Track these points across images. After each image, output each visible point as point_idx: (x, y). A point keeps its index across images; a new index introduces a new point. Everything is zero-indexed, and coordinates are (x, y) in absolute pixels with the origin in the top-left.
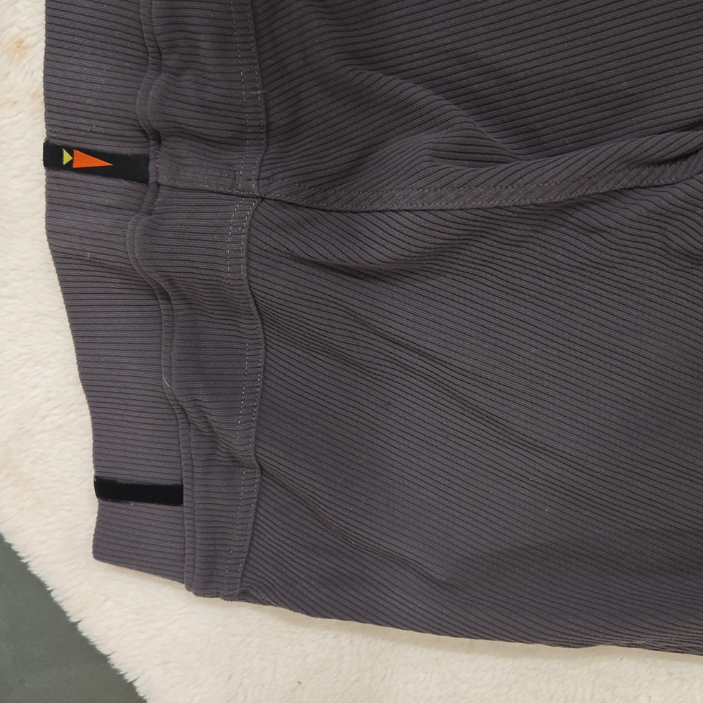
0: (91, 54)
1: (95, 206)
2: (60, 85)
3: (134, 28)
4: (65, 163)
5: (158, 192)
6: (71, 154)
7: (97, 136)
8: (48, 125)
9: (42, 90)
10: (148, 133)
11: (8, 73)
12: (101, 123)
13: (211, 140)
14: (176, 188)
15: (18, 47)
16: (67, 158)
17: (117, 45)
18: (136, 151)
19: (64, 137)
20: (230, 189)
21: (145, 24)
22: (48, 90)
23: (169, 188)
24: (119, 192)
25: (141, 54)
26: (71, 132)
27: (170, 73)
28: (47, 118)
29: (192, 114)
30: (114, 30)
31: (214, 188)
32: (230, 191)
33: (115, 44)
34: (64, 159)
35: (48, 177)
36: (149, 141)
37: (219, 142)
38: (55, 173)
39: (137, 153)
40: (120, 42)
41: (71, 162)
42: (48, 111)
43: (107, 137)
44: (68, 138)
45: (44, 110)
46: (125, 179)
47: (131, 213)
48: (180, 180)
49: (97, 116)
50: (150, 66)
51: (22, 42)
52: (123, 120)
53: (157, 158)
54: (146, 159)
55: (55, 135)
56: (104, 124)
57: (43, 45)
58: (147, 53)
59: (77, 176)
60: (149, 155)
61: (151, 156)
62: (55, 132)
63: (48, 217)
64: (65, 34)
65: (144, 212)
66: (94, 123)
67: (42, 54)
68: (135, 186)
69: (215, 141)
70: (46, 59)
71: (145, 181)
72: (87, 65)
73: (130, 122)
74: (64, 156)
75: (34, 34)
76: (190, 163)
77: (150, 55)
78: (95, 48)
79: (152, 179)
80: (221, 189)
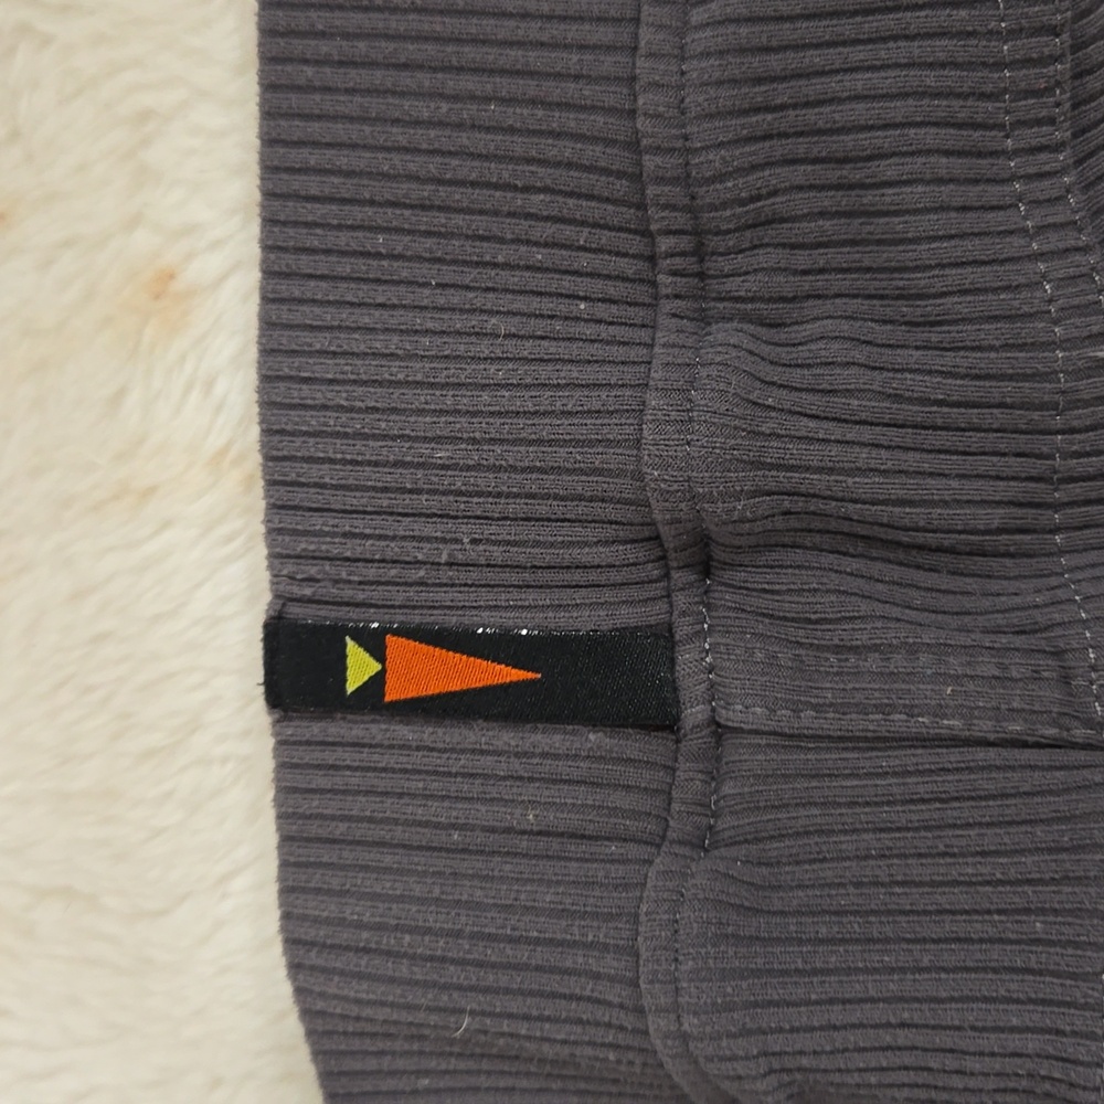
0: (439, 285)
1: (480, 838)
2: (325, 407)
3: (606, 172)
4: (351, 686)
5: (718, 759)
6: (378, 652)
7: (474, 575)
8: (277, 558)
9: (255, 432)
10: (670, 544)
11: (120, 395)
12: (491, 530)
13: (920, 548)
14: (800, 737)
15: (157, 297)
16: (359, 667)
17: (536, 244)
18: (627, 617)
19: (348, 593)
20: (1054, 723)
21: (657, 150)
22: (281, 432)
23: (772, 740)
24: (576, 774)
25: (627, 266)
26: (371, 572)
27: (745, 318)
28: (274, 533)
29: (863, 456)
30: (526, 189)
31: (984, 727)
32: (1052, 732)
33: (528, 242)
34: (350, 673)
35: (282, 744)
36: (667, 576)
37: (952, 551)
38: (316, 729)
39: (632, 622)
40: (550, 230)
41: (377, 683)
42: (276, 508)
43: (513, 577)
44: (361, 596)
45: (262, 504)
46: (594, 723)
47: (633, 850)
48: (815, 707)
49: (477, 505)
50: (667, 306)
51: (172, 276)
52: (581, 509)
53: (701, 635)
54: (664, 639)
55: (308, 591)
56: (504, 531)
57: (251, 278)
58: (652, 259)
59: (404, 732)
60: (670, 628)
61: (682, 629)
62: (311, 580)
63: (288, 891)
64: (339, 227)
65: (681, 843)
66: (465, 531)
67: (252, 306)
68: (633, 744)
69: (940, 549)
70: (268, 325)
71: (666, 722)
72: (430, 325)
73: (610, 511)
74: (350, 662)
75: (215, 245)
76: (862, 638)
77: (665, 263)
78: (454, 262)
79: (694, 713)
80: (1015, 727)
